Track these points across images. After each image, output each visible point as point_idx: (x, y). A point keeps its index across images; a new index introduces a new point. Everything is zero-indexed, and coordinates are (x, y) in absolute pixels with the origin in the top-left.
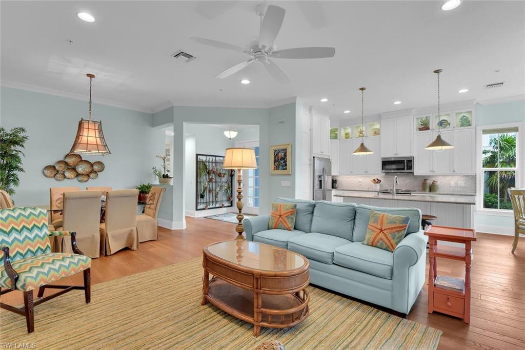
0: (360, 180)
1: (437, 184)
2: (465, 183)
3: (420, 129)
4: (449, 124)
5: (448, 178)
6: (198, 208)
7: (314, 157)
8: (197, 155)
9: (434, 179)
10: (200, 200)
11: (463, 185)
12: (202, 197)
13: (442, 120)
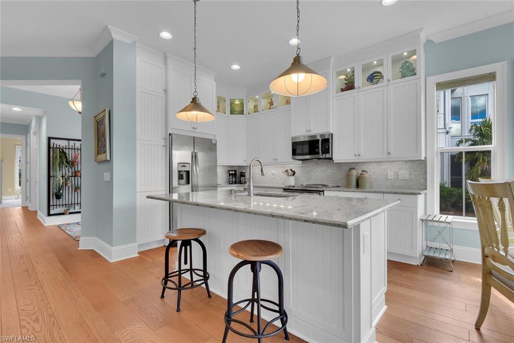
0: (273, 172)
1: (366, 175)
2: (410, 174)
3: (342, 90)
4: (382, 77)
5: (384, 166)
6: (52, 212)
7: (170, 134)
8: (49, 139)
9: (364, 168)
10: (54, 201)
11: (407, 176)
12: (58, 197)
13: (374, 73)
